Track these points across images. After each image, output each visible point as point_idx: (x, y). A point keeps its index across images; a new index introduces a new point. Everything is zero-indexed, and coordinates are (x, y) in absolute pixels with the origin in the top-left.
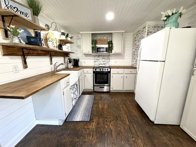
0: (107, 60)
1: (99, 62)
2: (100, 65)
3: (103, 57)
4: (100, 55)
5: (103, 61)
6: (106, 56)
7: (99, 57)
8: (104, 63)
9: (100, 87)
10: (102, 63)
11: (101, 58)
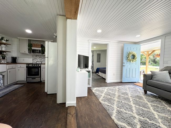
0: (43, 59)
1: (37, 60)
2: (37, 63)
3: (40, 57)
4: (37, 55)
5: (40, 60)
6: (42, 56)
7: (36, 56)
8: (41, 61)
9: (32, 79)
10: (39, 61)
11: (39, 57)
